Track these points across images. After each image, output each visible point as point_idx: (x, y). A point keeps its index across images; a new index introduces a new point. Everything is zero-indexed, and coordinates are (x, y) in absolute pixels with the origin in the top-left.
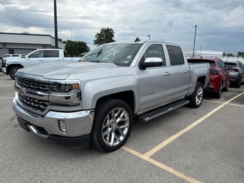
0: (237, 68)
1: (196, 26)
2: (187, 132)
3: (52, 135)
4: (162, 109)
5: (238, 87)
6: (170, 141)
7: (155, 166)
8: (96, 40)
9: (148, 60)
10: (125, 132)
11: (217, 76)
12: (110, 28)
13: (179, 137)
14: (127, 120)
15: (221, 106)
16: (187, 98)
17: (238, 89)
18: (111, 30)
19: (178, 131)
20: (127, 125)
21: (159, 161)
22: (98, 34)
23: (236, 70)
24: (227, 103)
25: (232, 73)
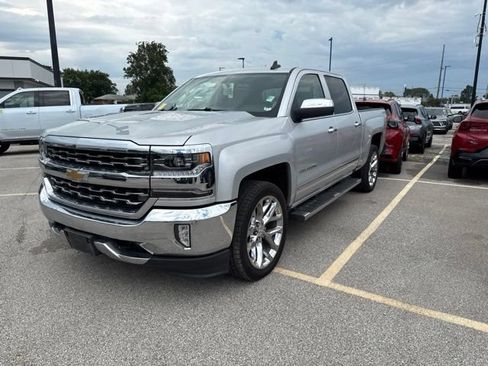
0: (419, 117)
1: (331, 40)
2: (374, 235)
3: (155, 255)
4: (323, 196)
5: (422, 152)
6: (354, 252)
7: (349, 295)
8: (129, 69)
9: (307, 104)
10: (277, 241)
11: (397, 132)
12: (157, 42)
13: (365, 243)
14: (279, 219)
15: (408, 187)
16: (357, 174)
17: (422, 156)
18: (160, 46)
19: (358, 234)
20: (279, 227)
21: (352, 286)
22: (134, 56)
23: (418, 122)
24: (415, 179)
25: (413, 127)
